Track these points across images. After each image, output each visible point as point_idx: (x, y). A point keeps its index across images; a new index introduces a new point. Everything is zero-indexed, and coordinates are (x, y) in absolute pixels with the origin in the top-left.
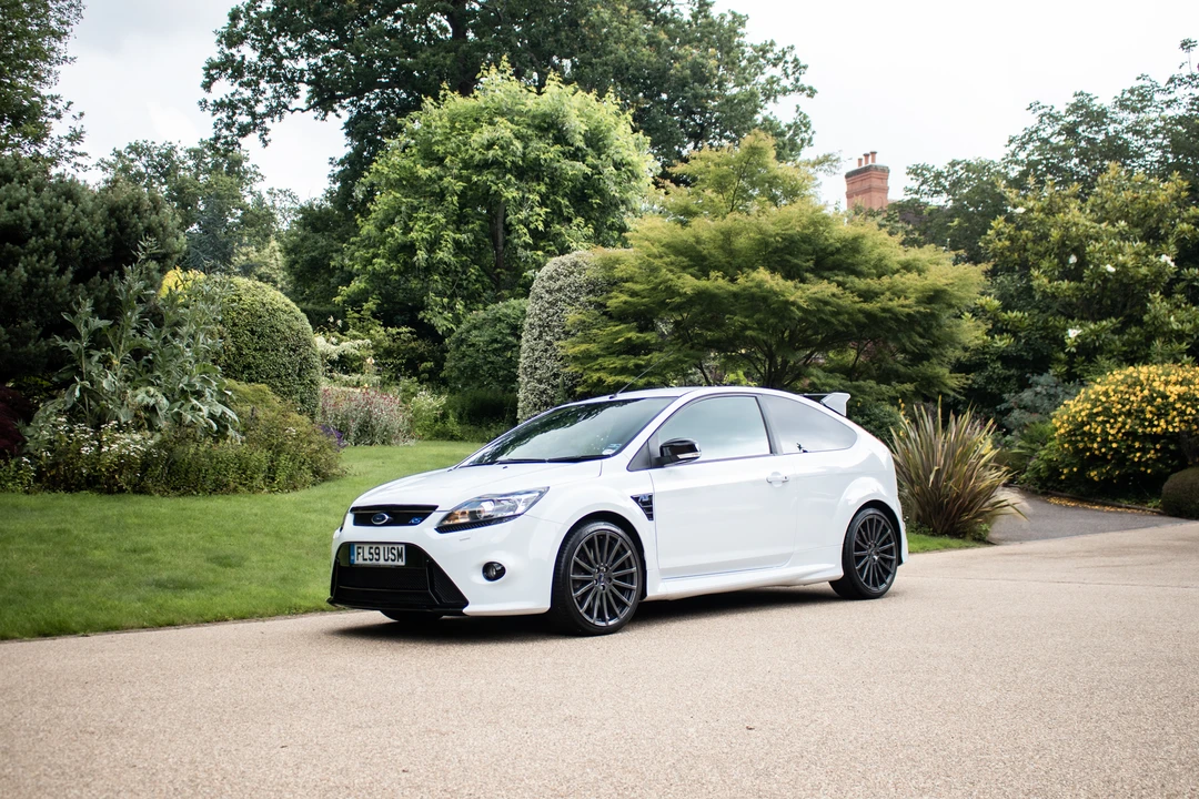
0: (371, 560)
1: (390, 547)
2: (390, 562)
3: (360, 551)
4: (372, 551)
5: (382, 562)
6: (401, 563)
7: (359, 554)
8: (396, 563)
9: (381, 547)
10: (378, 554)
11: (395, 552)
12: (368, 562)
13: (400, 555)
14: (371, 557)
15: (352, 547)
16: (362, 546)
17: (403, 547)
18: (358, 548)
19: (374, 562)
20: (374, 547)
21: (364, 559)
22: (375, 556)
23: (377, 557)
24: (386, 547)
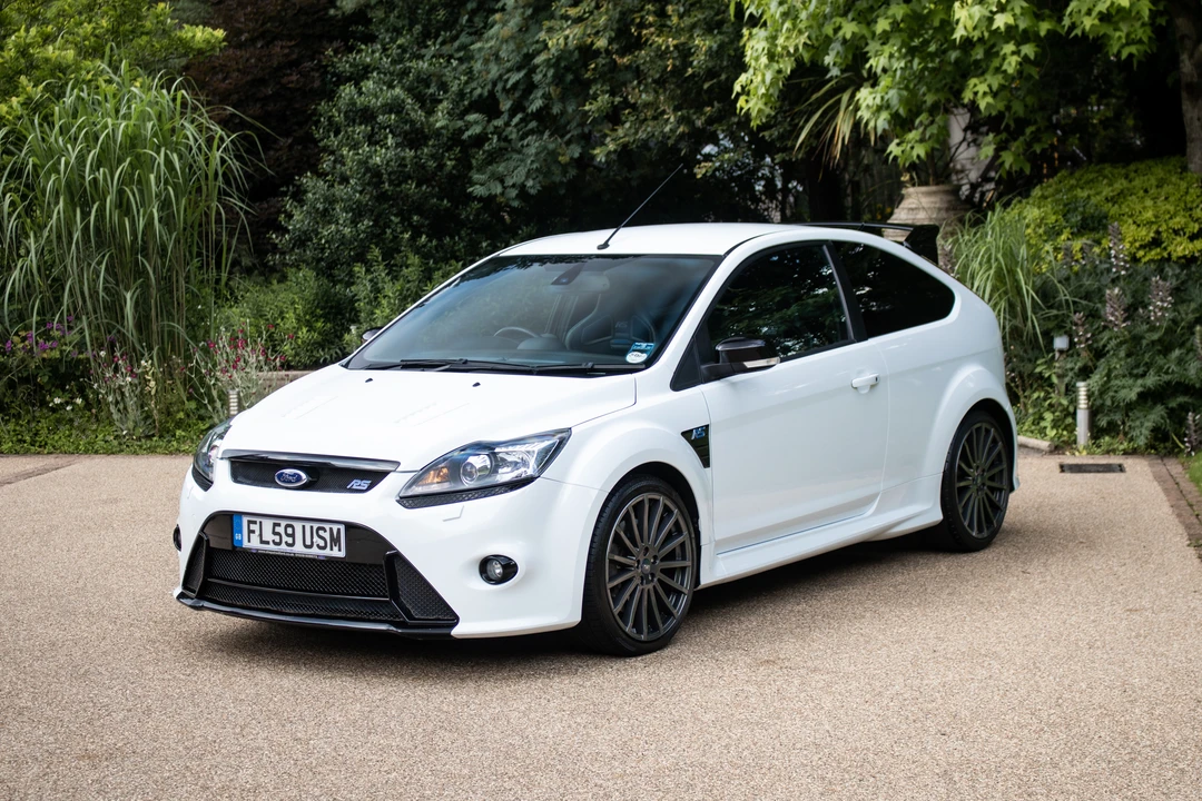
0: (279, 544)
1: (316, 526)
2: (315, 551)
3: (253, 527)
4: (280, 529)
5: (299, 549)
6: (339, 553)
7: (251, 532)
8: (327, 552)
9: (298, 526)
10: (293, 536)
11: (327, 535)
12: (272, 547)
13: (335, 541)
14: (277, 539)
15: (235, 519)
16: (258, 520)
17: (342, 528)
18: (250, 522)
19: (283, 547)
20: (284, 523)
21: (262, 542)
22: (285, 538)
23: (290, 540)
24: (308, 526)
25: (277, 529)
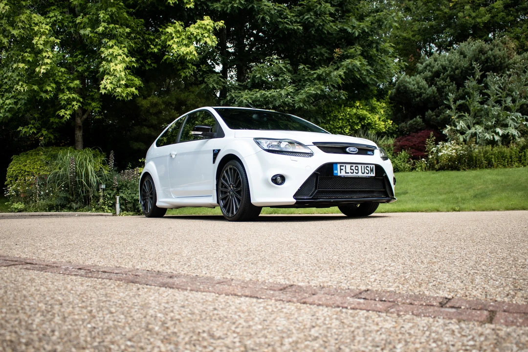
0: (352, 173)
1: (365, 166)
2: (365, 175)
3: (342, 168)
5: (360, 174)
6: (373, 175)
7: (341, 170)
8: (369, 175)
9: (360, 166)
10: (358, 170)
11: (369, 169)
12: (350, 174)
13: (372, 170)
14: (352, 171)
15: (334, 165)
16: (344, 165)
17: (374, 166)
18: (341, 166)
19: (355, 174)
20: (354, 166)
21: (346, 173)
22: (355, 171)
23: (357, 171)
24: (363, 166)
25: (352, 168)
